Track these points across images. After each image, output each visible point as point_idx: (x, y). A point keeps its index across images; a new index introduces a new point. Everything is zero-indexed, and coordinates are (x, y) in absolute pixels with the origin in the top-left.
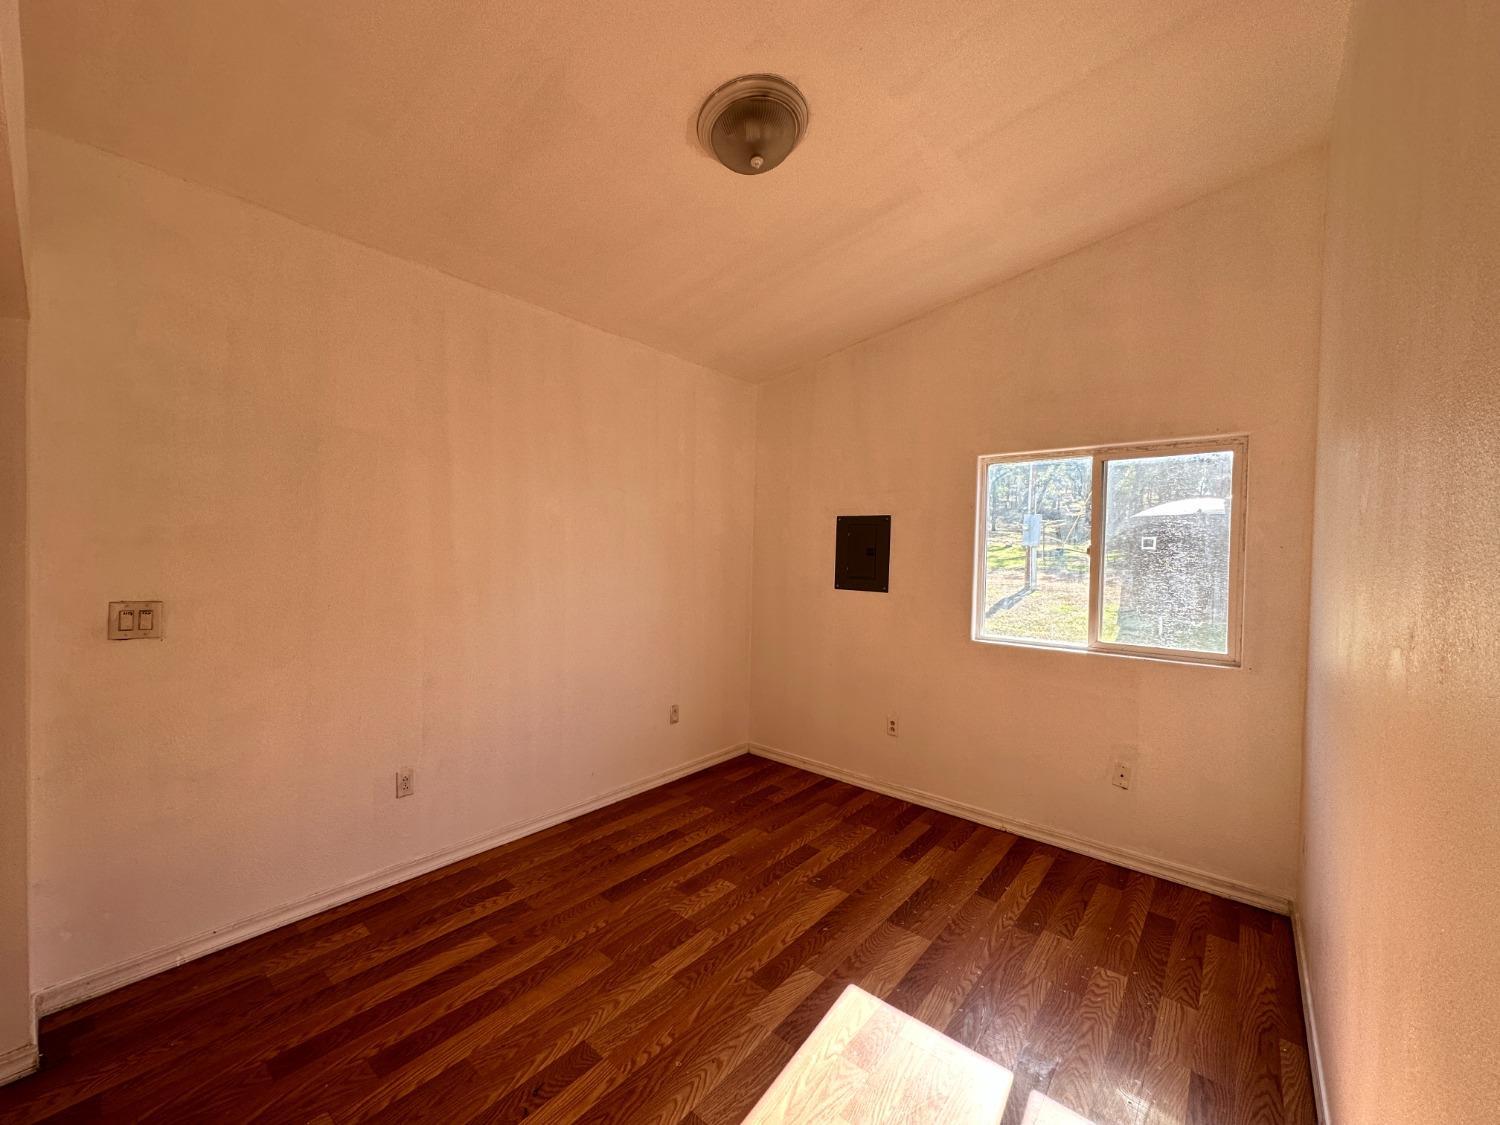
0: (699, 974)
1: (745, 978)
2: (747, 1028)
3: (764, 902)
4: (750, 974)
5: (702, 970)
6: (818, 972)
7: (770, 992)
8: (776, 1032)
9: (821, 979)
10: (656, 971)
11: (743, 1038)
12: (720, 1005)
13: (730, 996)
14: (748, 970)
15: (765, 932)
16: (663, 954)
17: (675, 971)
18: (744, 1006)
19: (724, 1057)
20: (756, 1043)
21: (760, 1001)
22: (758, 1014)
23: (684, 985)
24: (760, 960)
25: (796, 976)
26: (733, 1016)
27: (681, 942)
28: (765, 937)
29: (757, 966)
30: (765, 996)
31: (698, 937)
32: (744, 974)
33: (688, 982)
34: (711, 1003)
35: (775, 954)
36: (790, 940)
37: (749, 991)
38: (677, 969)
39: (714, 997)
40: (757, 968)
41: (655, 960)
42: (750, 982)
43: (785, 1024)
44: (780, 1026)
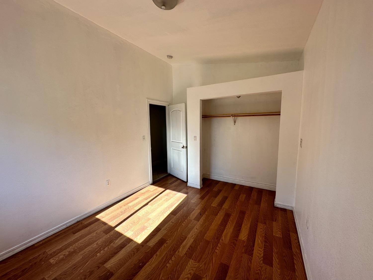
0: (180, 239)
1: (168, 240)
2: (167, 229)
3: (163, 276)
4: (167, 242)
5: (180, 241)
6: (148, 245)
7: (162, 238)
8: (161, 229)
9: (148, 244)
10: (192, 238)
11: (168, 227)
12: (174, 232)
13: (172, 235)
14: (168, 243)
15: (163, 258)
16: (192, 243)
17: (187, 239)
18: (168, 233)
19: (171, 223)
20: (165, 227)
21: (164, 235)
22: (165, 232)
23: (183, 236)
24: (164, 247)
25: (154, 244)
26: (170, 231)
27: (189, 248)
28: (162, 257)
29: (165, 245)
30: (163, 236)
31: (184, 252)
32: (169, 241)
33: (183, 237)
34: (176, 233)
35: (159, 250)
36: (155, 256)
37: (167, 237)
38: (186, 240)
39: (175, 234)
40: (165, 244)
41: (194, 241)
42: (167, 240)
43: (159, 231)
44: (160, 230)
